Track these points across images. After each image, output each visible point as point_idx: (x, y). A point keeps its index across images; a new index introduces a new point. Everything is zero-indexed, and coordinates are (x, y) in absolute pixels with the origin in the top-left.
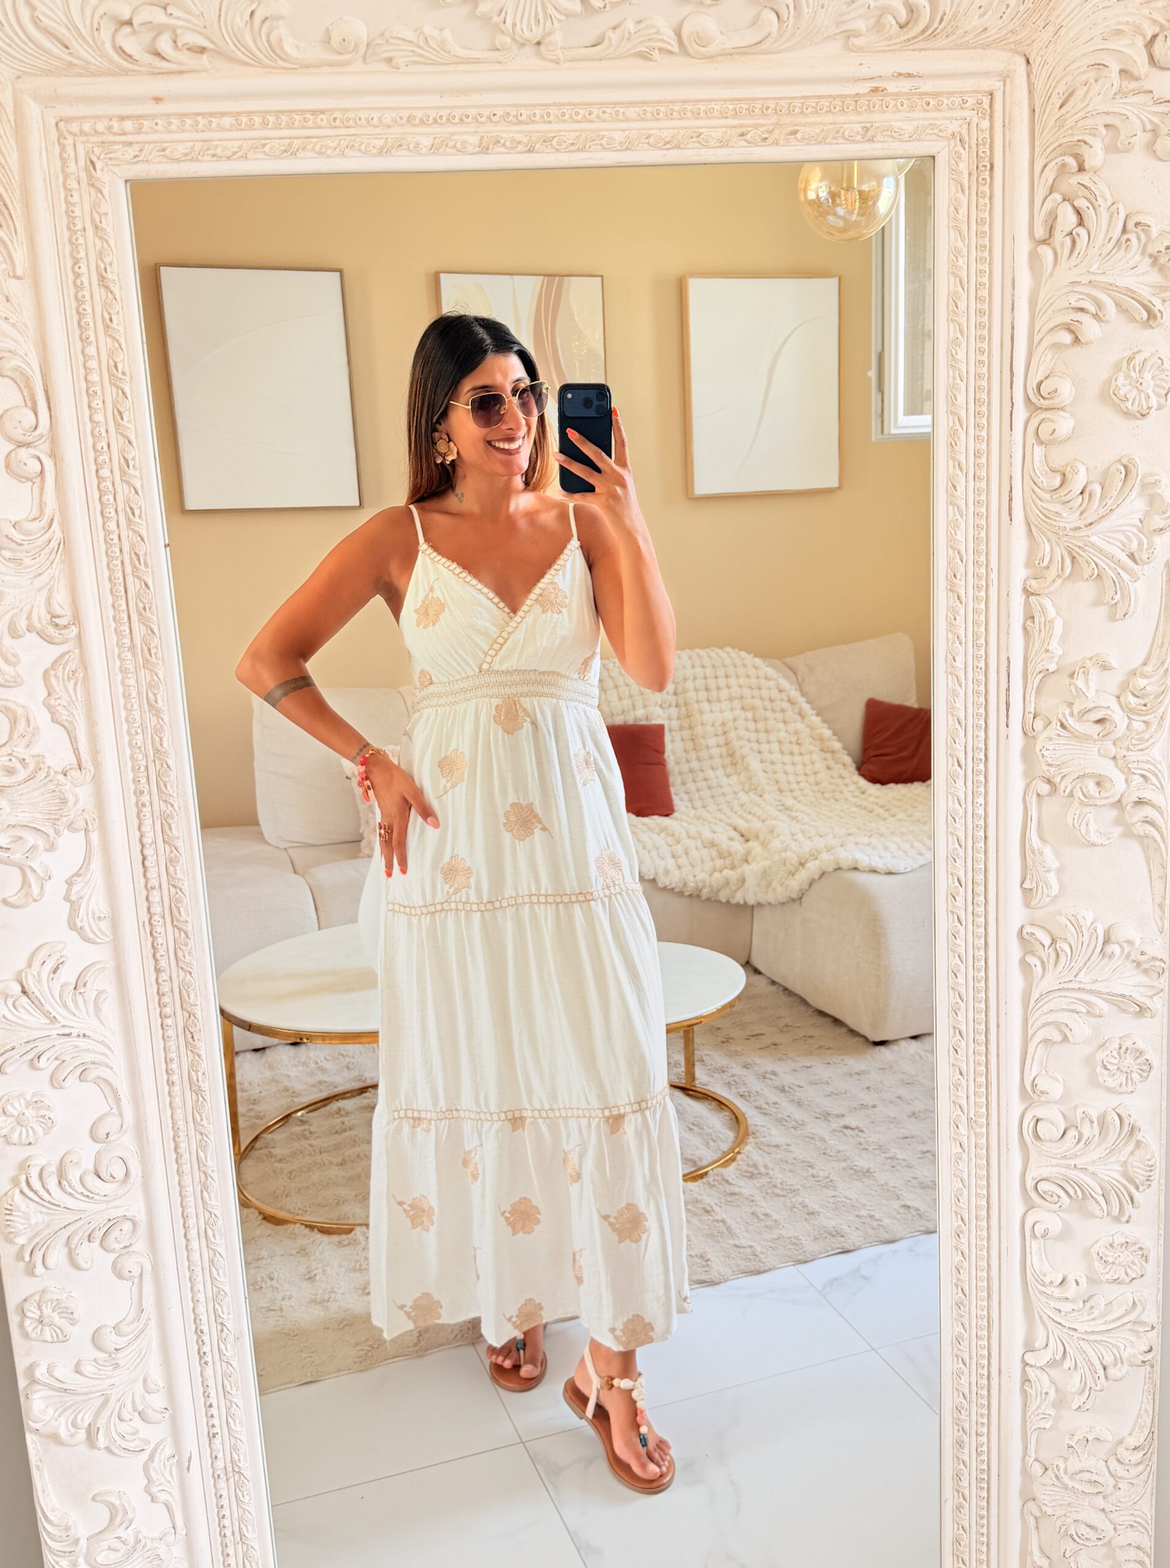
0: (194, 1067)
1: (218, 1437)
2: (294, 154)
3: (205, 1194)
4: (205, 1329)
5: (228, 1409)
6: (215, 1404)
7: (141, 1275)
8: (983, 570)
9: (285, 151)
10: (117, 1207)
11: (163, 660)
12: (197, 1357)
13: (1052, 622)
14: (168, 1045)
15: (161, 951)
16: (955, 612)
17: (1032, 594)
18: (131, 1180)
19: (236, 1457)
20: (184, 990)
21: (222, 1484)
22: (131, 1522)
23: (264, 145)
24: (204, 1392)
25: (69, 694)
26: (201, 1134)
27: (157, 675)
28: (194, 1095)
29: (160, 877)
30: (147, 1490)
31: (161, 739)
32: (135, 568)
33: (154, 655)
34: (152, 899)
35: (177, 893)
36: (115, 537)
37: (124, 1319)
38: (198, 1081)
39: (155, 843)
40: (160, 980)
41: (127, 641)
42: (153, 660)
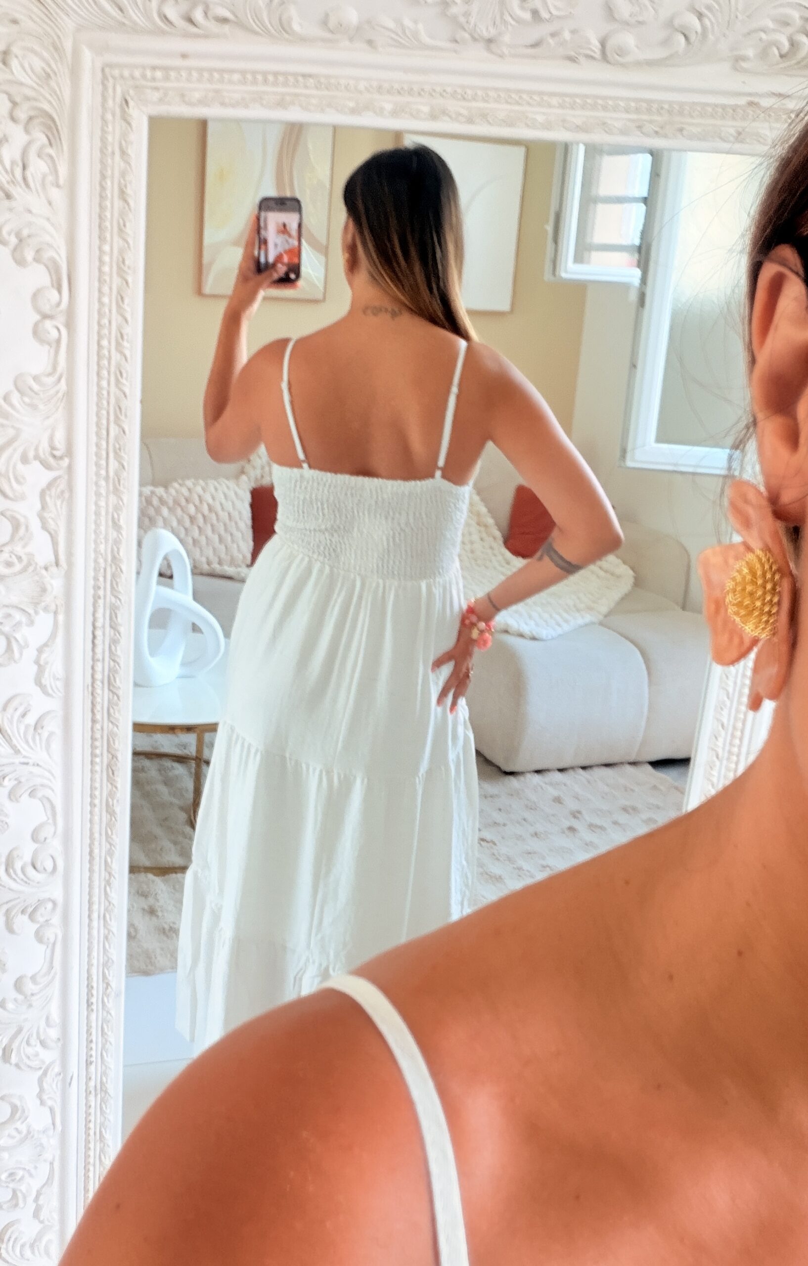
0: (111, 795)
3: (108, 889)
4: (95, 985)
5: (103, 1045)
6: (94, 1040)
7: (54, 944)
10: (45, 891)
11: (127, 489)
12: (86, 1005)
15: (98, 707)
18: (57, 872)
19: (104, 1080)
20: (111, 738)
21: (92, 1097)
22: (26, 1118)
23: (262, 98)
24: (88, 1031)
25: (57, 509)
26: (111, 844)
27: (122, 500)
28: (109, 816)
29: (104, 652)
30: (40, 1096)
31: (118, 549)
32: (117, 418)
33: (121, 485)
34: (96, 668)
35: (115, 666)
36: (105, 393)
37: (39, 972)
38: (113, 805)
39: (104, 627)
40: (95, 730)
41: (103, 472)
42: (121, 488)
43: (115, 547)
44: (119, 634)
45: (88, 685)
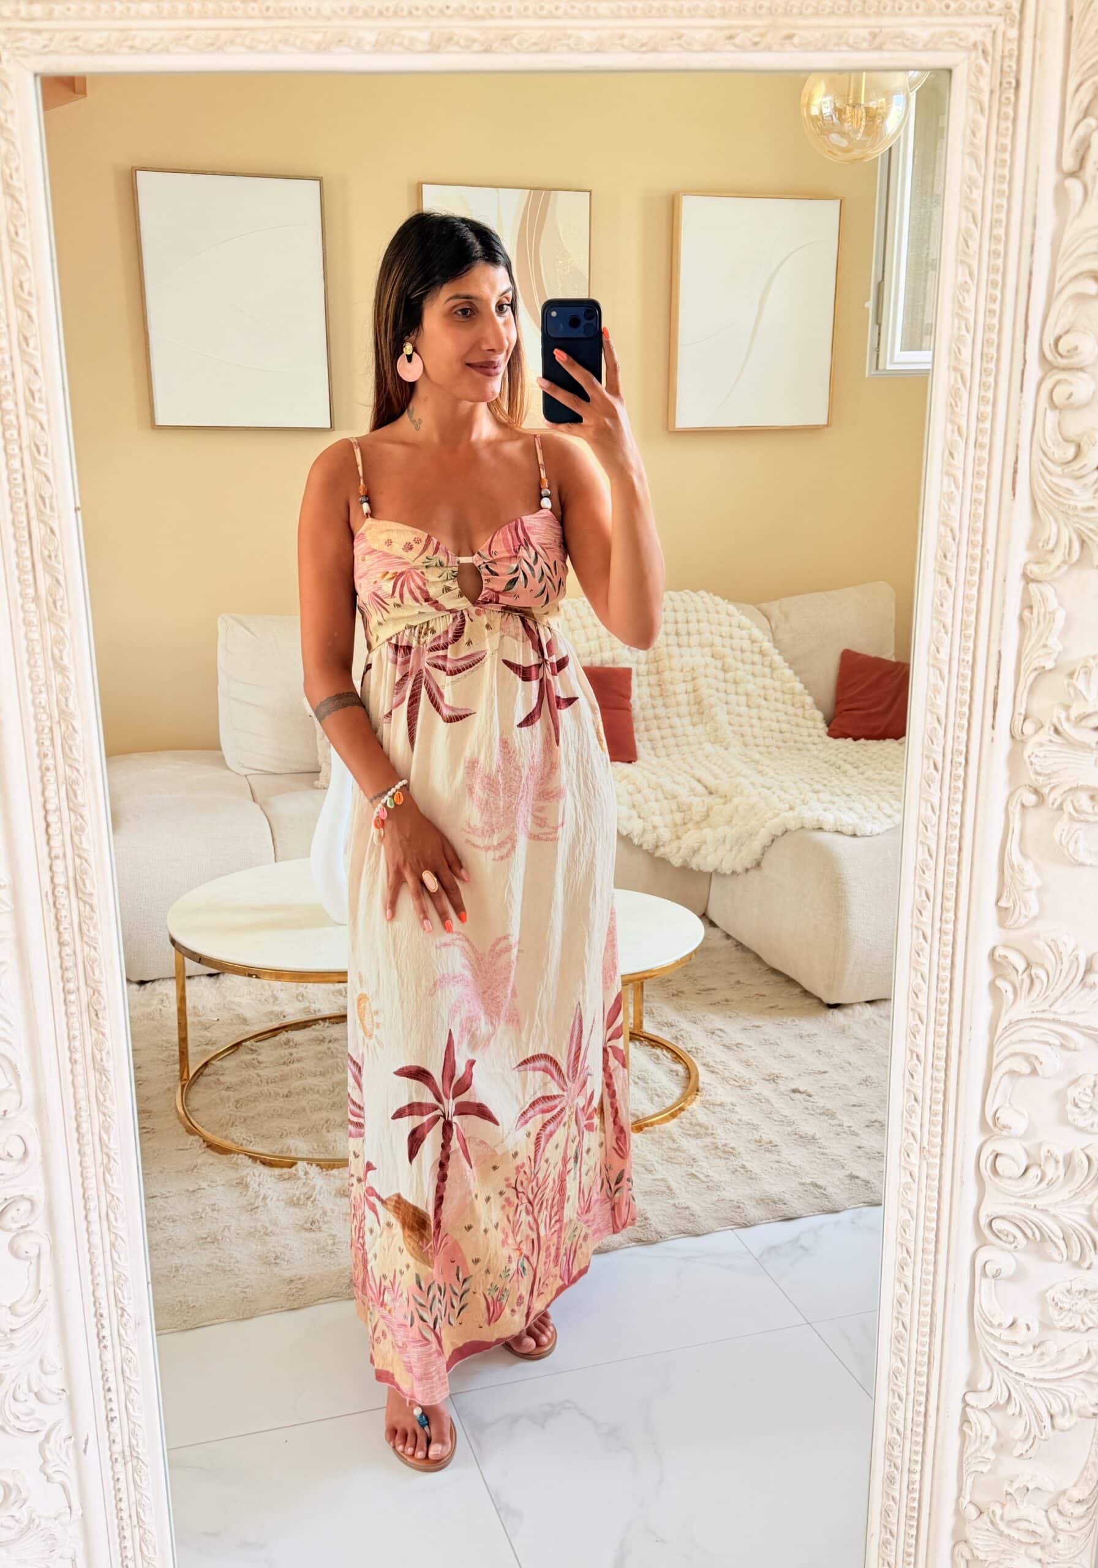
0: (98, 1045)
1: (116, 1422)
2: (220, 49)
3: (108, 1176)
4: (105, 1314)
5: (127, 1394)
6: (113, 1388)
7: (39, 1255)
8: (978, 552)
9: (212, 44)
10: (15, 1186)
11: (70, 614)
12: (96, 1341)
13: (1053, 613)
14: (71, 1021)
15: (65, 924)
16: (942, 597)
17: (1033, 581)
18: (29, 1160)
19: (134, 1442)
20: (89, 967)
21: (119, 1467)
22: (25, 1501)
23: (187, 37)
24: (103, 1376)
26: (104, 1114)
27: (62, 630)
28: (98, 1075)
29: (64, 845)
30: (42, 1469)
31: (67, 699)
32: (40, 512)
33: (58, 607)
34: (54, 868)
35: (82, 864)
36: (19, 477)
37: (21, 1299)
38: (102, 1060)
39: (59, 809)
40: (63, 954)
41: (31, 591)
42: (59, 613)
43: (60, 696)
44: (82, 817)
45: (47, 893)
